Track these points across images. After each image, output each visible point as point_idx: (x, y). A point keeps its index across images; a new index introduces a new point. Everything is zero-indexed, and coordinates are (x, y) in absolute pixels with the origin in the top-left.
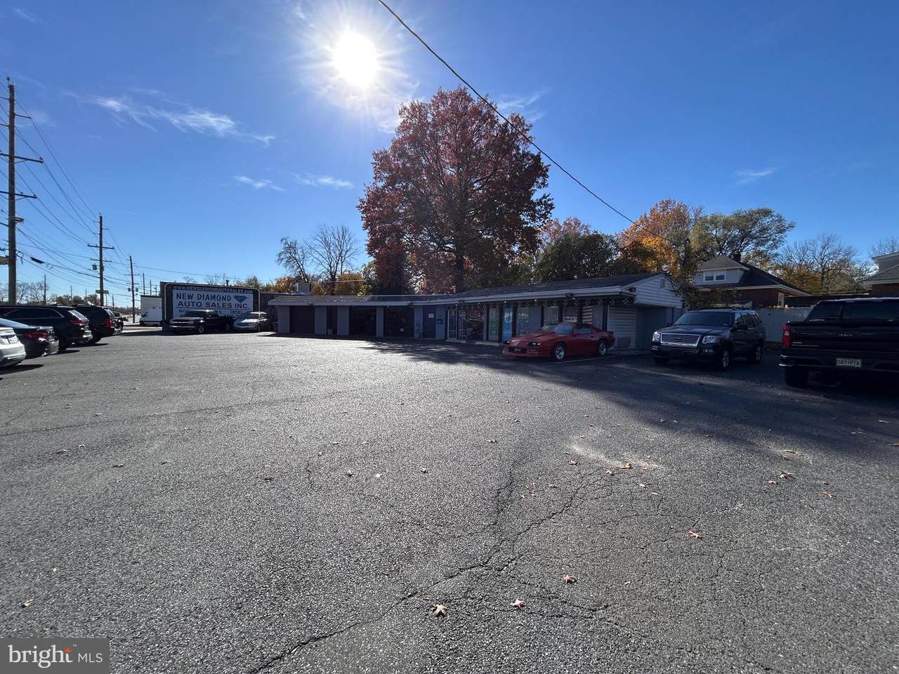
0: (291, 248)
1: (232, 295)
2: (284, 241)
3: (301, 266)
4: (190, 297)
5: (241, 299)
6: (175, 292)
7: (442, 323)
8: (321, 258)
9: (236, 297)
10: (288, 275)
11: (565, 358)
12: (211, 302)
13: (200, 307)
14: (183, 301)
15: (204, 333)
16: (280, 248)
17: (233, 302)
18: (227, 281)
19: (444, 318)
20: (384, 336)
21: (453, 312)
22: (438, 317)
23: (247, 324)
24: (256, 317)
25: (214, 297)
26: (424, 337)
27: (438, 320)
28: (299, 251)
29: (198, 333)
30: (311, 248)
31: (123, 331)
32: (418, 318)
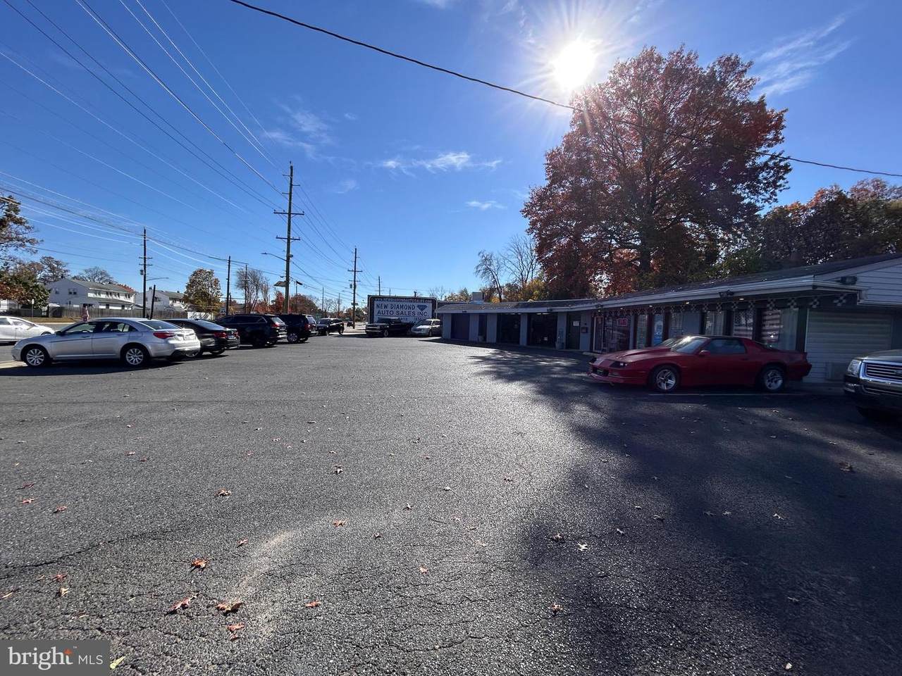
0: (487, 260)
1: (416, 304)
2: (481, 255)
3: (496, 277)
4: (386, 307)
5: (422, 308)
6: (376, 303)
7: (587, 332)
8: (513, 268)
9: (418, 306)
10: (484, 285)
11: (677, 388)
12: (400, 311)
13: (392, 315)
14: (381, 310)
15: (388, 337)
16: (478, 260)
17: (417, 310)
18: (415, 293)
19: (589, 326)
20: (528, 344)
21: (600, 320)
22: (583, 326)
23: (420, 329)
24: (429, 323)
25: (402, 307)
26: (567, 348)
27: (583, 328)
28: (495, 263)
29: (383, 336)
30: (505, 259)
31: (344, 334)
32: (562, 326)
